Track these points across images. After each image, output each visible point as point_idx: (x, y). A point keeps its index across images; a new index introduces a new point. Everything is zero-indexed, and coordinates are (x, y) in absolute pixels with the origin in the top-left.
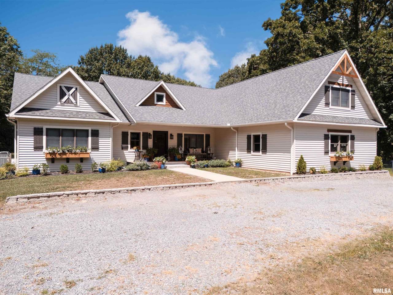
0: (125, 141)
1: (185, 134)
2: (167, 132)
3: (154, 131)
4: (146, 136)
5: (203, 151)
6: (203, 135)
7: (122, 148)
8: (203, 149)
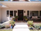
0: (8, 14)
1: (30, 11)
2: (23, 10)
3: (18, 10)
4: (15, 12)
5: (38, 17)
6: (38, 11)
7: (7, 16)
8: (38, 16)
